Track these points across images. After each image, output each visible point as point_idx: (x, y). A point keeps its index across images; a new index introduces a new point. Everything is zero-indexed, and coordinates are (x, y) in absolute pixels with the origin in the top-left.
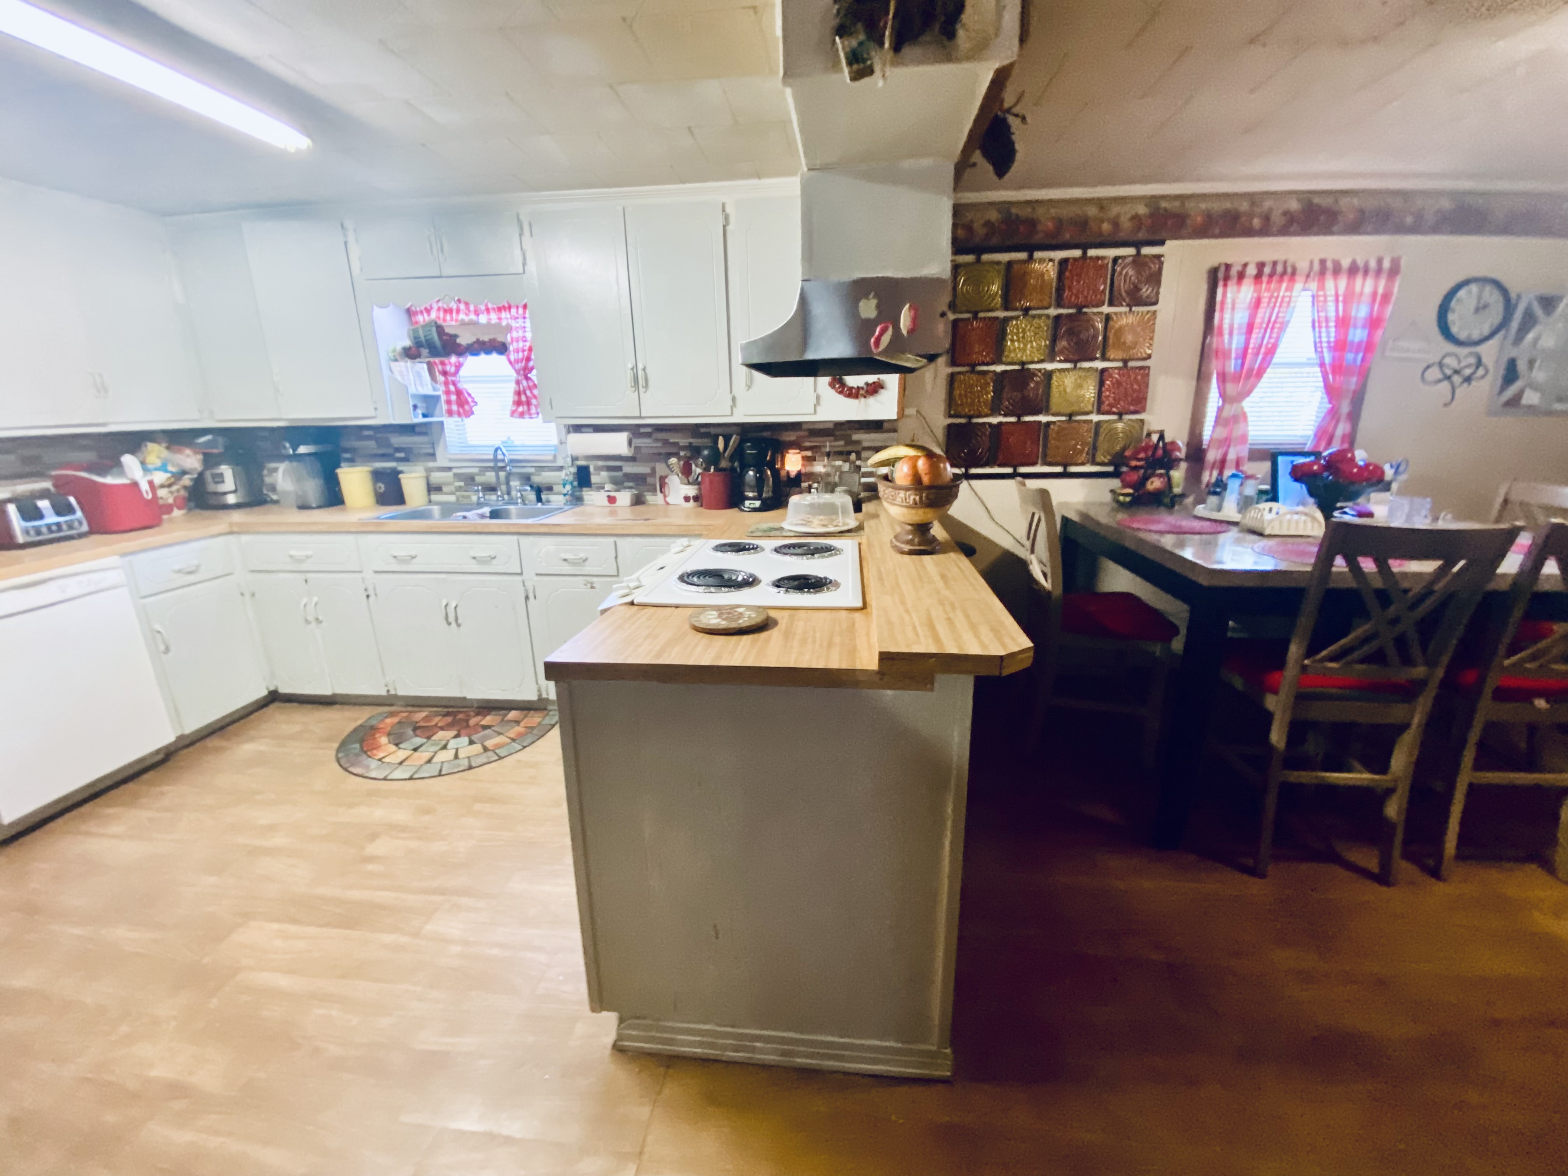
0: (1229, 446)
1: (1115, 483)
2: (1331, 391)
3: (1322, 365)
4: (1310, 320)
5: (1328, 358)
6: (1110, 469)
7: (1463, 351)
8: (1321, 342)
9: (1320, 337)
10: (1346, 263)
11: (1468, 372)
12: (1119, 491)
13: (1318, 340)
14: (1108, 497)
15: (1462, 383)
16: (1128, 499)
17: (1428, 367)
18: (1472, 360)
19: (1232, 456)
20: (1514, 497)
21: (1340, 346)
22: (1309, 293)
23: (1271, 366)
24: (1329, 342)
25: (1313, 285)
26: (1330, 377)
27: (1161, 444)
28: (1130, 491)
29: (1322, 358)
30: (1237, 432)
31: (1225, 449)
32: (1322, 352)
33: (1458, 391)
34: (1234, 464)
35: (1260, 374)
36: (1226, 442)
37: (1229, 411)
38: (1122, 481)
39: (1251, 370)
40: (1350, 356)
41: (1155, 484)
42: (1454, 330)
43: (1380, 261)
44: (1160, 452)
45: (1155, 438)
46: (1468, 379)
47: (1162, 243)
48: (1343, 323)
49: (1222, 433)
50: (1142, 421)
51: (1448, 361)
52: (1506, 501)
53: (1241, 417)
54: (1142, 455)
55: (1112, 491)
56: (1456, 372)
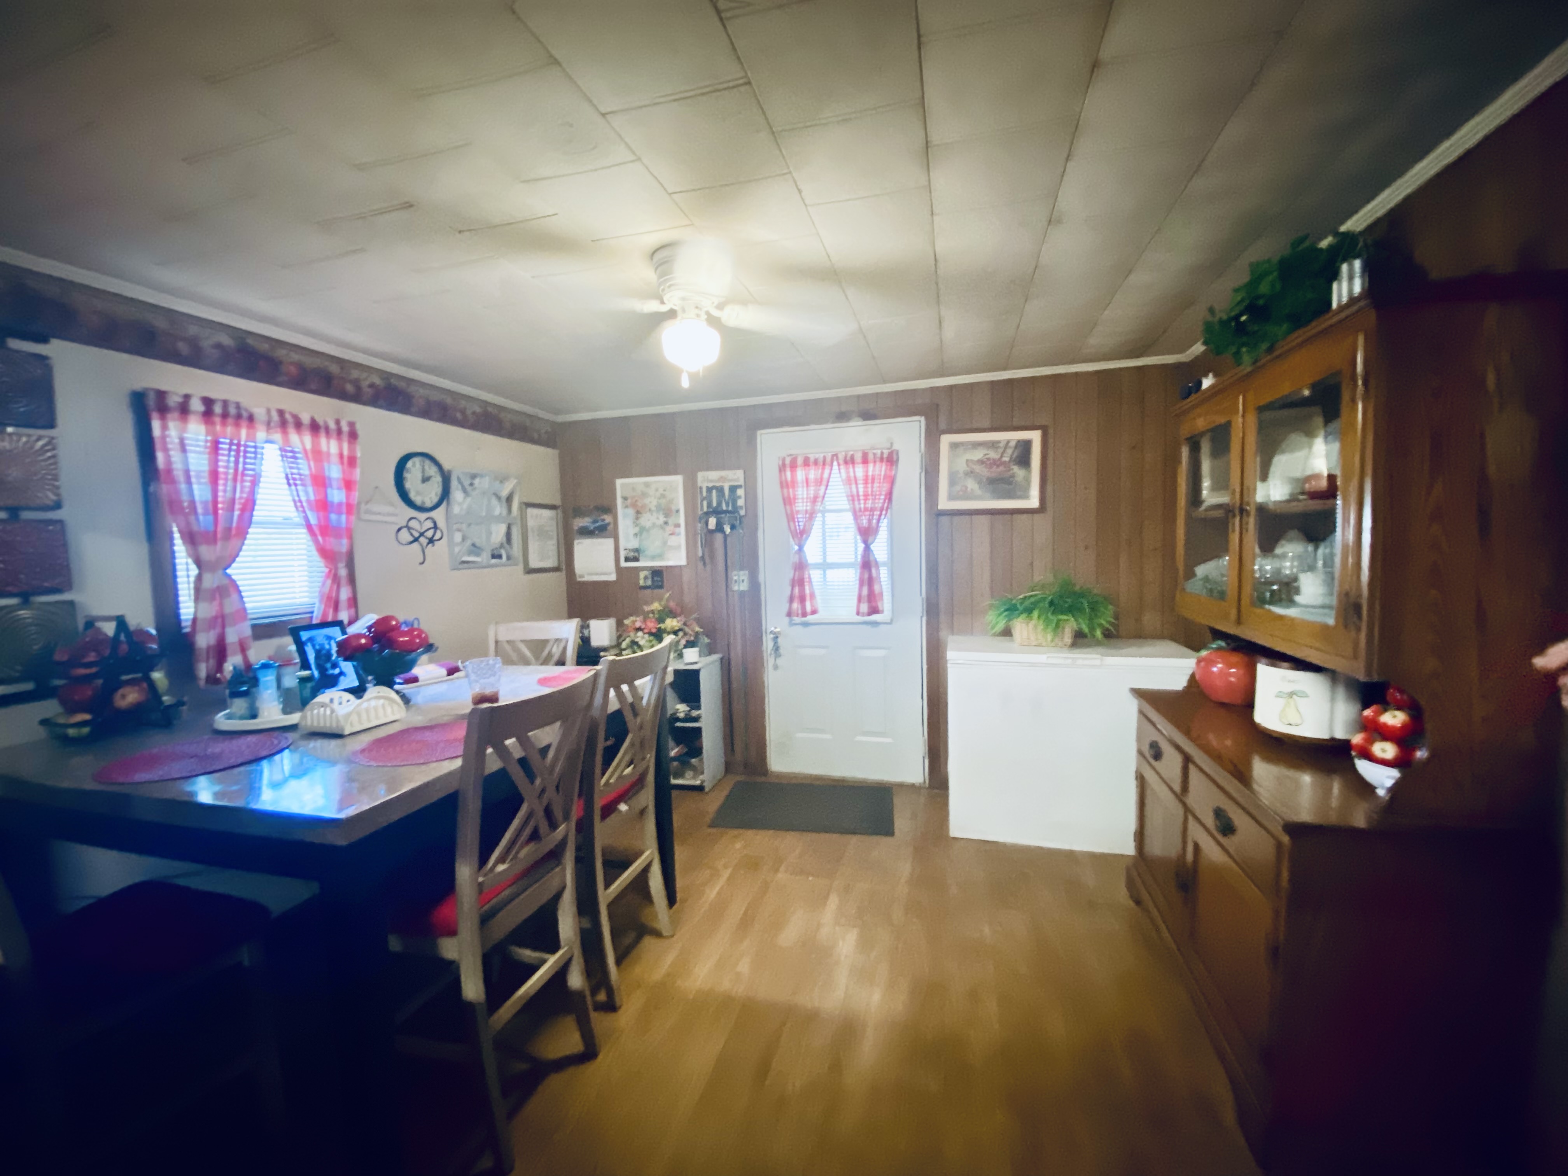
0: (223, 627)
1: (50, 708)
2: (326, 554)
3: (309, 527)
4: (284, 475)
5: (313, 521)
6: (29, 686)
7: (422, 516)
8: (300, 501)
9: (298, 496)
10: (306, 419)
11: (429, 534)
12: (62, 720)
13: (297, 498)
14: (41, 733)
15: (428, 544)
16: (86, 730)
17: (399, 530)
18: (429, 524)
19: (232, 637)
20: (500, 638)
21: (323, 505)
22: (276, 447)
23: (252, 525)
24: (308, 501)
25: (277, 436)
26: (320, 538)
27: (122, 637)
28: (87, 717)
29: (306, 519)
30: (230, 606)
31: (218, 630)
32: (304, 512)
33: (427, 551)
34: (238, 648)
35: (242, 533)
36: (220, 621)
37: (209, 581)
38: (63, 703)
39: (229, 529)
40: (333, 517)
41: (128, 697)
42: (412, 496)
43: (338, 422)
44: (124, 647)
45: (109, 628)
46: (431, 541)
47: (43, 339)
48: (320, 481)
49: (208, 610)
50: (71, 603)
51: (413, 524)
52: (497, 642)
53: (230, 588)
54: (92, 657)
55: (44, 722)
56: (422, 534)
